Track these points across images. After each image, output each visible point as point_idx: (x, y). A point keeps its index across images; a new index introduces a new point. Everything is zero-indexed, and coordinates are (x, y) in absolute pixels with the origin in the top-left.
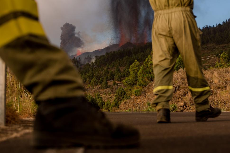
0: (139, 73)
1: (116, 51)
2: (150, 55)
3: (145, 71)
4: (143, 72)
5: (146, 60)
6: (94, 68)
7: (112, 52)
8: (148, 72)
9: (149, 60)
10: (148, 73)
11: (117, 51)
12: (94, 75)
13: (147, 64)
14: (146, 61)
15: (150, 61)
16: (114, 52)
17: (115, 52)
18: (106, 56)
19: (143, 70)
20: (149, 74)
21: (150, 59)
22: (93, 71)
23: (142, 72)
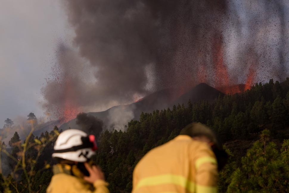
0: (230, 187)
1: (169, 109)
2: (258, 141)
3: (245, 182)
4: (239, 185)
5: (249, 155)
6: (111, 157)
7: (158, 111)
8: (254, 185)
9: (255, 153)
10: (253, 189)
11: (171, 109)
12: (110, 174)
13: (250, 164)
14: (247, 157)
15: (257, 158)
16: (164, 113)
17: (165, 111)
18: (140, 123)
19: (240, 180)
20: (256, 189)
21: (258, 151)
22: (105, 163)
23: (237, 185)
